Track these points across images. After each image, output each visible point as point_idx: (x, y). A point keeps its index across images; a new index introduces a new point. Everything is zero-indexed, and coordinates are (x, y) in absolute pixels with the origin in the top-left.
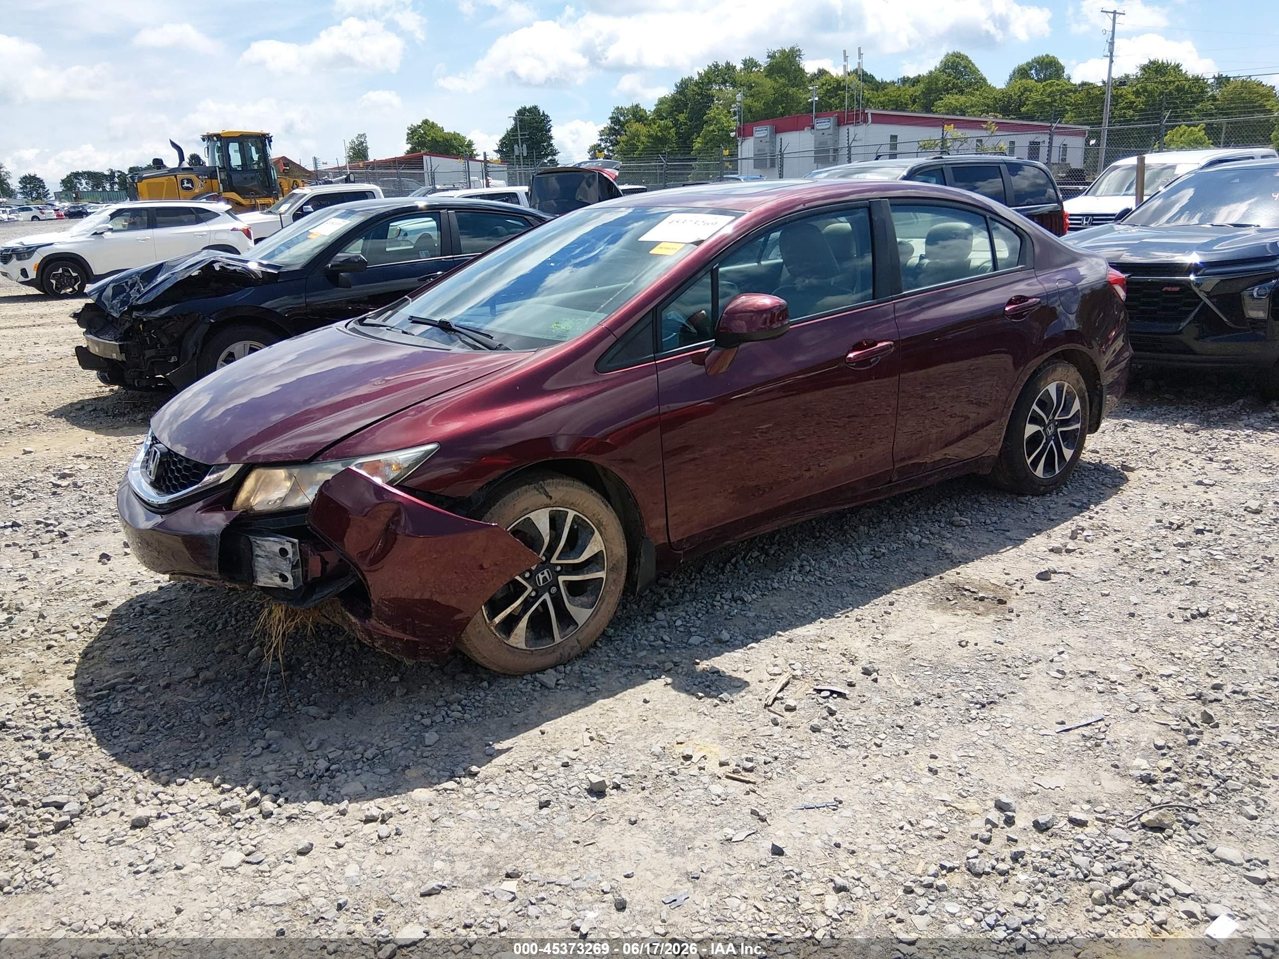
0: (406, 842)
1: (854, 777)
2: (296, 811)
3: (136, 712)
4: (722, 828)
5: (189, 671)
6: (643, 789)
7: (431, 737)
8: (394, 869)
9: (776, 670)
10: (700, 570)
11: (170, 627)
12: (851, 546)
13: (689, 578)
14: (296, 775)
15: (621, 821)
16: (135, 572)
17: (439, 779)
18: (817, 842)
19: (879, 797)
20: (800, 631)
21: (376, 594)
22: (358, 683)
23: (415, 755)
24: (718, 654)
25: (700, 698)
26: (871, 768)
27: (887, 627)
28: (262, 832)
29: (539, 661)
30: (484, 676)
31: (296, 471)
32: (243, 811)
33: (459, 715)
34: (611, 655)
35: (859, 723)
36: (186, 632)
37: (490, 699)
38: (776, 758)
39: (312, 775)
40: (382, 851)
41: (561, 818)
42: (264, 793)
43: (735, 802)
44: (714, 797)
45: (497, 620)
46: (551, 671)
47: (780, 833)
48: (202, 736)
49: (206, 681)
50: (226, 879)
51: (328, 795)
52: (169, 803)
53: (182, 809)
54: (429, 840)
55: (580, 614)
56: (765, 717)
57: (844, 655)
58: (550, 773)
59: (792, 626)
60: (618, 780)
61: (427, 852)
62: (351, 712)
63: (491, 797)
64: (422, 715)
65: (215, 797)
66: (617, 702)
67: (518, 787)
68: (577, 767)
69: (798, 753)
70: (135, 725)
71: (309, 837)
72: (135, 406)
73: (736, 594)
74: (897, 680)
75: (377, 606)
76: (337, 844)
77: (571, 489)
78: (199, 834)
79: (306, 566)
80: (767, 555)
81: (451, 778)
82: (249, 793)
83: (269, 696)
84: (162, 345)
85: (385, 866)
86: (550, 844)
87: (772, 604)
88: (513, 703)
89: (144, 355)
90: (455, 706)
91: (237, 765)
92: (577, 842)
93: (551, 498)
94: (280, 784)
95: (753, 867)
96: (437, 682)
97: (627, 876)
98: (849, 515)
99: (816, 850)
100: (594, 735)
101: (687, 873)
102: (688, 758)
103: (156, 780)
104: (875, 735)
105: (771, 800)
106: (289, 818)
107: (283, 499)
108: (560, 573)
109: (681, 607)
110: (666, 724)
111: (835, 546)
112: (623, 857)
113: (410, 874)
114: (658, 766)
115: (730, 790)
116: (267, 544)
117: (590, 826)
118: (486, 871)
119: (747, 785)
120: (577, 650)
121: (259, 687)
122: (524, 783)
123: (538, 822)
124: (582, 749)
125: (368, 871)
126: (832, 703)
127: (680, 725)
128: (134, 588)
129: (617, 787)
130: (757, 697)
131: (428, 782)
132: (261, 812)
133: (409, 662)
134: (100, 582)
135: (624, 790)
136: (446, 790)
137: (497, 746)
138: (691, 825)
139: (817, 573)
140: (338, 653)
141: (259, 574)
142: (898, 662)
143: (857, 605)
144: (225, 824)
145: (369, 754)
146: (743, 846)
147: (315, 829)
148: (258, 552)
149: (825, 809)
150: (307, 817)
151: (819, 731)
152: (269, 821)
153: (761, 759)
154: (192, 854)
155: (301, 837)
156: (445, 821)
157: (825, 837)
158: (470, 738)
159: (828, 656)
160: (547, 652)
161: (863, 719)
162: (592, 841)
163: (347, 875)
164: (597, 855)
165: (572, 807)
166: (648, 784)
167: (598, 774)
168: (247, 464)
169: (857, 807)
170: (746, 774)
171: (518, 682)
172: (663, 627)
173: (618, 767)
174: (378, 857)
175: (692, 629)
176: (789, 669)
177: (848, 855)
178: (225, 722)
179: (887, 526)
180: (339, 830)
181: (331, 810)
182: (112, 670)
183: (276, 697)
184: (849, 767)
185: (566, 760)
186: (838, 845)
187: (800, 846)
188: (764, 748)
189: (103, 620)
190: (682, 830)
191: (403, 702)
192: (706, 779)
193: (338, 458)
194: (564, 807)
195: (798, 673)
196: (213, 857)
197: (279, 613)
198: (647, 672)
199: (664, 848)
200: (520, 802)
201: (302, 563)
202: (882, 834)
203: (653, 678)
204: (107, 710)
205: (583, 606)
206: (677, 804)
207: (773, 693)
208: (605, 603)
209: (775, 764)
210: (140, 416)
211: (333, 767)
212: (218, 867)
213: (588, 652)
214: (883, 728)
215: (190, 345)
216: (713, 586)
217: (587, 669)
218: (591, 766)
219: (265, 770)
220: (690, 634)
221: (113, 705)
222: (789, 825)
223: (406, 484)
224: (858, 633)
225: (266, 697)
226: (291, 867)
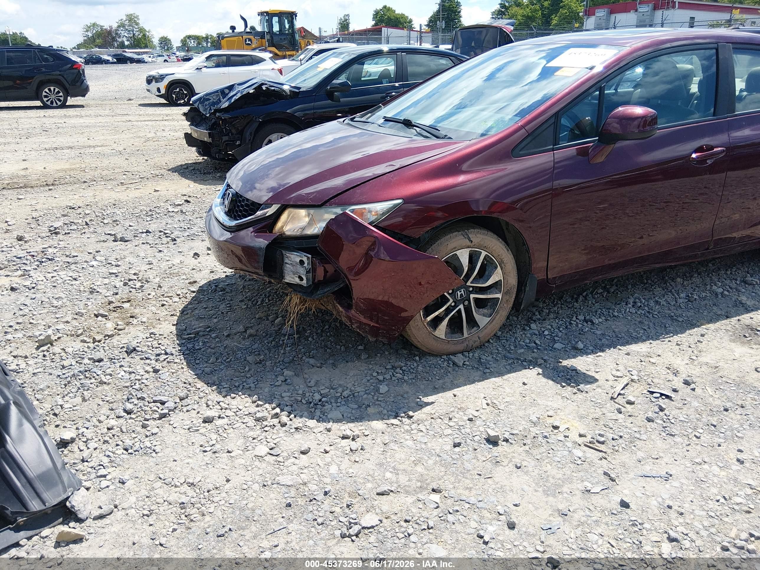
0: (367, 455)
1: (680, 458)
2: (301, 425)
3: (210, 350)
4: (582, 481)
5: (241, 328)
6: (525, 445)
7: (383, 388)
8: (360, 473)
9: (619, 374)
10: (561, 298)
11: (231, 300)
12: (671, 292)
13: (553, 303)
14: (301, 401)
15: (510, 465)
16: (213, 265)
17: (388, 417)
18: (654, 502)
19: (700, 476)
20: (634, 348)
21: (356, 294)
22: (338, 347)
23: (373, 398)
24: (574, 357)
25: (564, 387)
26: (692, 453)
27: (700, 352)
28: (280, 435)
29: (452, 348)
30: (416, 353)
31: (312, 211)
32: (269, 420)
33: (401, 376)
34: (500, 349)
35: (683, 419)
36: (240, 304)
37: (420, 368)
38: (621, 437)
39: (311, 403)
40: (353, 459)
41: (468, 456)
42: (282, 410)
43: (591, 464)
44: (576, 458)
45: (429, 319)
46: (460, 355)
47: (626, 492)
48: (247, 369)
49: (251, 335)
50: (257, 463)
51: (320, 417)
52: (226, 409)
53: (233, 414)
54: (382, 457)
55: (482, 320)
56: (611, 406)
57: (669, 369)
58: (461, 423)
59: (628, 343)
60: (507, 435)
61: (381, 465)
62: (334, 365)
63: (421, 434)
64: (378, 373)
65: (253, 409)
66: (504, 382)
67: (439, 430)
68: (478, 422)
69: (637, 435)
70: (209, 358)
71: (308, 443)
72: (216, 169)
73: (588, 317)
74: (710, 391)
75: (356, 302)
76: (325, 450)
77: (486, 237)
78: (243, 431)
79: (315, 272)
80: (609, 292)
81: (396, 417)
82: (273, 409)
83: (287, 349)
84: (232, 134)
85: (354, 470)
86: (461, 473)
87: (613, 327)
88: (435, 373)
89: (222, 139)
90: (398, 370)
91: (267, 390)
92: (480, 475)
93: (472, 242)
94: (292, 406)
95: (607, 514)
96: (387, 353)
97: (516, 505)
98: (668, 270)
99: (653, 508)
100: (489, 402)
101: (558, 510)
102: (556, 428)
103: (220, 393)
104: (695, 429)
105: (618, 466)
106: (296, 429)
107: (303, 229)
108: (471, 292)
109: (548, 322)
110: (539, 401)
111: (658, 291)
112: (512, 491)
113: (370, 478)
114: (535, 430)
115: (588, 455)
116: (292, 256)
117: (489, 465)
118: (419, 484)
119: (601, 453)
120: (477, 344)
121: (281, 342)
122: (443, 428)
123: (453, 456)
124: (482, 411)
125: (344, 472)
126: (663, 402)
127: (550, 403)
128: (212, 274)
129: (506, 440)
130: (605, 391)
131: (381, 417)
132: (280, 422)
133: (372, 339)
134: (193, 269)
135: (511, 444)
136: (393, 425)
137: (426, 400)
138: (560, 476)
139: (646, 308)
140: (327, 327)
141: (286, 275)
142: (710, 378)
143: (676, 333)
144: (258, 427)
145: (345, 394)
146: (598, 497)
147: (312, 438)
148: (286, 261)
149: (659, 479)
150: (307, 429)
151: (653, 421)
152: (284, 428)
153: (611, 436)
154: (238, 444)
155: (303, 442)
156: (392, 445)
157: (660, 500)
158: (407, 393)
159: (657, 368)
160: (458, 342)
161: (685, 417)
162: (490, 476)
163: (331, 472)
164: (494, 486)
165: (476, 450)
166: (528, 441)
167: (493, 429)
168: (284, 205)
169: (684, 481)
170: (599, 445)
171: (438, 359)
172: (535, 334)
173: (506, 427)
174: (350, 463)
175: (556, 338)
176: (628, 374)
177: (678, 515)
178: (260, 362)
179: (697, 280)
180: (326, 441)
181: (322, 426)
182: (197, 323)
183: (290, 350)
184: (676, 450)
185: (471, 417)
186: (670, 507)
187: (641, 503)
188: (612, 428)
189: (194, 292)
190: (553, 478)
191: (366, 363)
192: (569, 444)
193: (339, 205)
194: (471, 449)
195: (635, 377)
196: (250, 448)
197: (296, 299)
198: (525, 363)
199: (541, 489)
200: (440, 440)
201: (313, 270)
202: (704, 503)
203: (529, 368)
204: (193, 347)
205: (484, 315)
206: (549, 459)
207: (618, 389)
208: (499, 315)
209: (621, 441)
210: (218, 175)
211: (323, 399)
212: (253, 455)
213: (484, 345)
214: (700, 425)
215: (247, 135)
216: (570, 310)
217: (484, 357)
218: (488, 424)
219: (283, 395)
220: (555, 342)
221: (197, 344)
222: (632, 486)
223: (380, 225)
224: (678, 354)
225: (285, 349)
226: (297, 461)
